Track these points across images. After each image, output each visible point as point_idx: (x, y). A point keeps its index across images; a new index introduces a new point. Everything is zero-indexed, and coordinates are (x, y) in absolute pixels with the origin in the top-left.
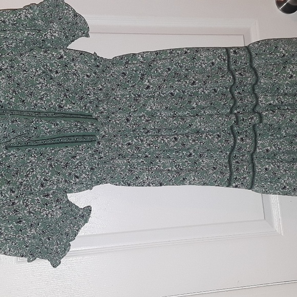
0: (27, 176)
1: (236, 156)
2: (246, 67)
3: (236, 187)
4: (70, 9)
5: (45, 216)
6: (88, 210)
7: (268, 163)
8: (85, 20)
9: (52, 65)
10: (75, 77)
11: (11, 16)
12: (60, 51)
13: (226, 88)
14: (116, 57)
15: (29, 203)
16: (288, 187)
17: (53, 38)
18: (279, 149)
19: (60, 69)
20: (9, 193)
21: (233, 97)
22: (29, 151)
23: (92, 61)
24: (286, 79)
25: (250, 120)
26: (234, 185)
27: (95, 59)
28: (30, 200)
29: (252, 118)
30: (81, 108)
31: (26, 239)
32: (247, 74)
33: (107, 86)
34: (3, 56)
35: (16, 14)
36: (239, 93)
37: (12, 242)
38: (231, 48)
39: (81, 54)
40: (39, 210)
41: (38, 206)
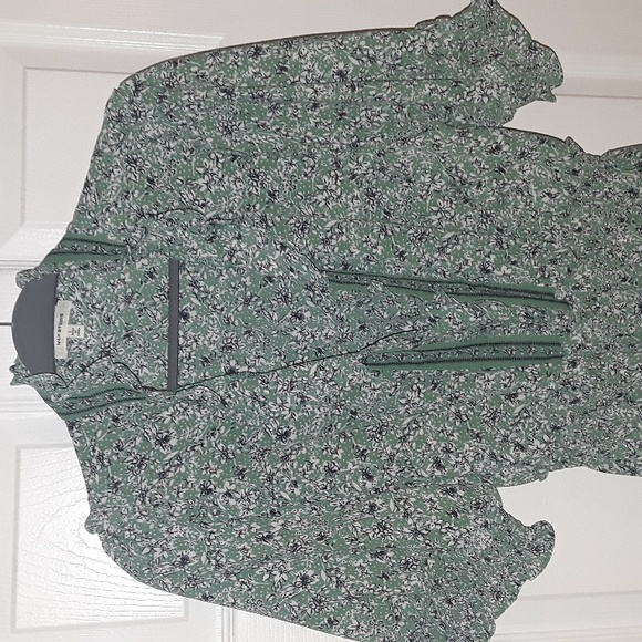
0: (404, 439)
4: (521, 33)
5: (452, 543)
6: (545, 531)
8: (556, 59)
9: (468, 167)
10: (519, 198)
11: (393, 44)
12: (494, 133)
14: (611, 151)
15: (412, 509)
17: (486, 100)
19: (487, 178)
20: (360, 480)
22: (403, 376)
23: (566, 158)
27: (573, 156)
28: (414, 500)
30: (533, 274)
31: (395, 599)
33: (594, 222)
34: (362, 144)
35: (404, 42)
37: (364, 605)
39: (543, 141)
40: (438, 527)
41: (434, 517)
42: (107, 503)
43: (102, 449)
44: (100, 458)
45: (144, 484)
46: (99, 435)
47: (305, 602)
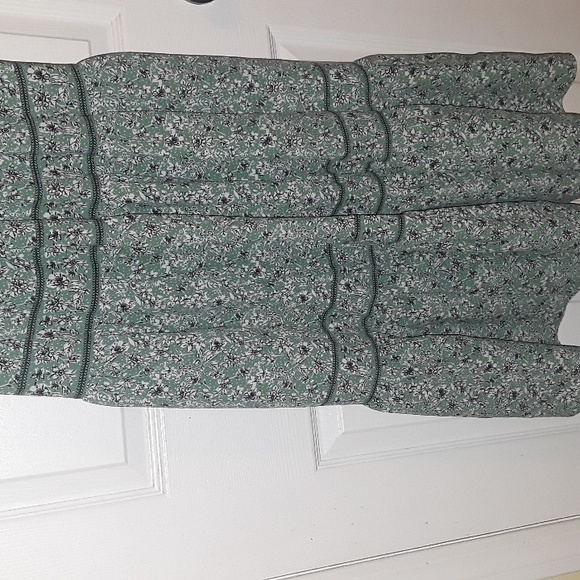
1: (48, 319)
2: (71, 111)
3: (40, 393)
7: (123, 336)
13: (22, 160)
16: (166, 389)
18: (152, 304)
21: (37, 183)
24: (161, 145)
25: (72, 237)
26: (33, 389)
29: (78, 232)
32: (68, 129)
36: (55, 172)
38: (30, 64)
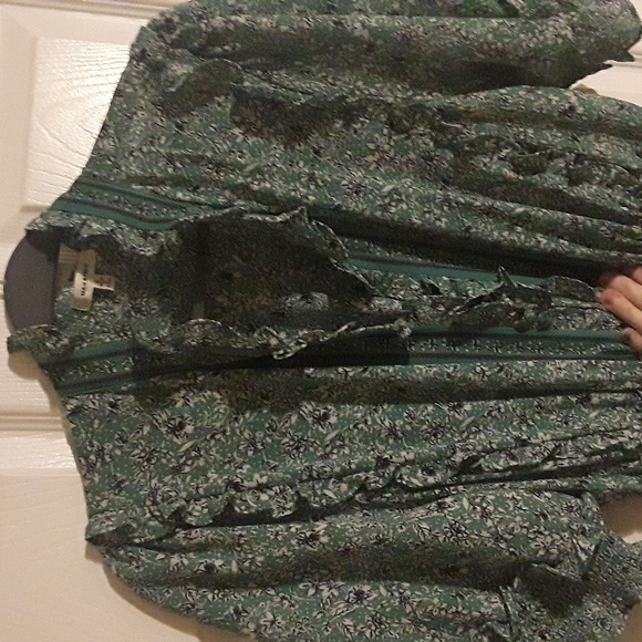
40: (525, 531)
41: (518, 519)
42: (108, 506)
43: (102, 443)
44: (100, 453)
45: (154, 481)
46: (96, 426)
47: (362, 621)
